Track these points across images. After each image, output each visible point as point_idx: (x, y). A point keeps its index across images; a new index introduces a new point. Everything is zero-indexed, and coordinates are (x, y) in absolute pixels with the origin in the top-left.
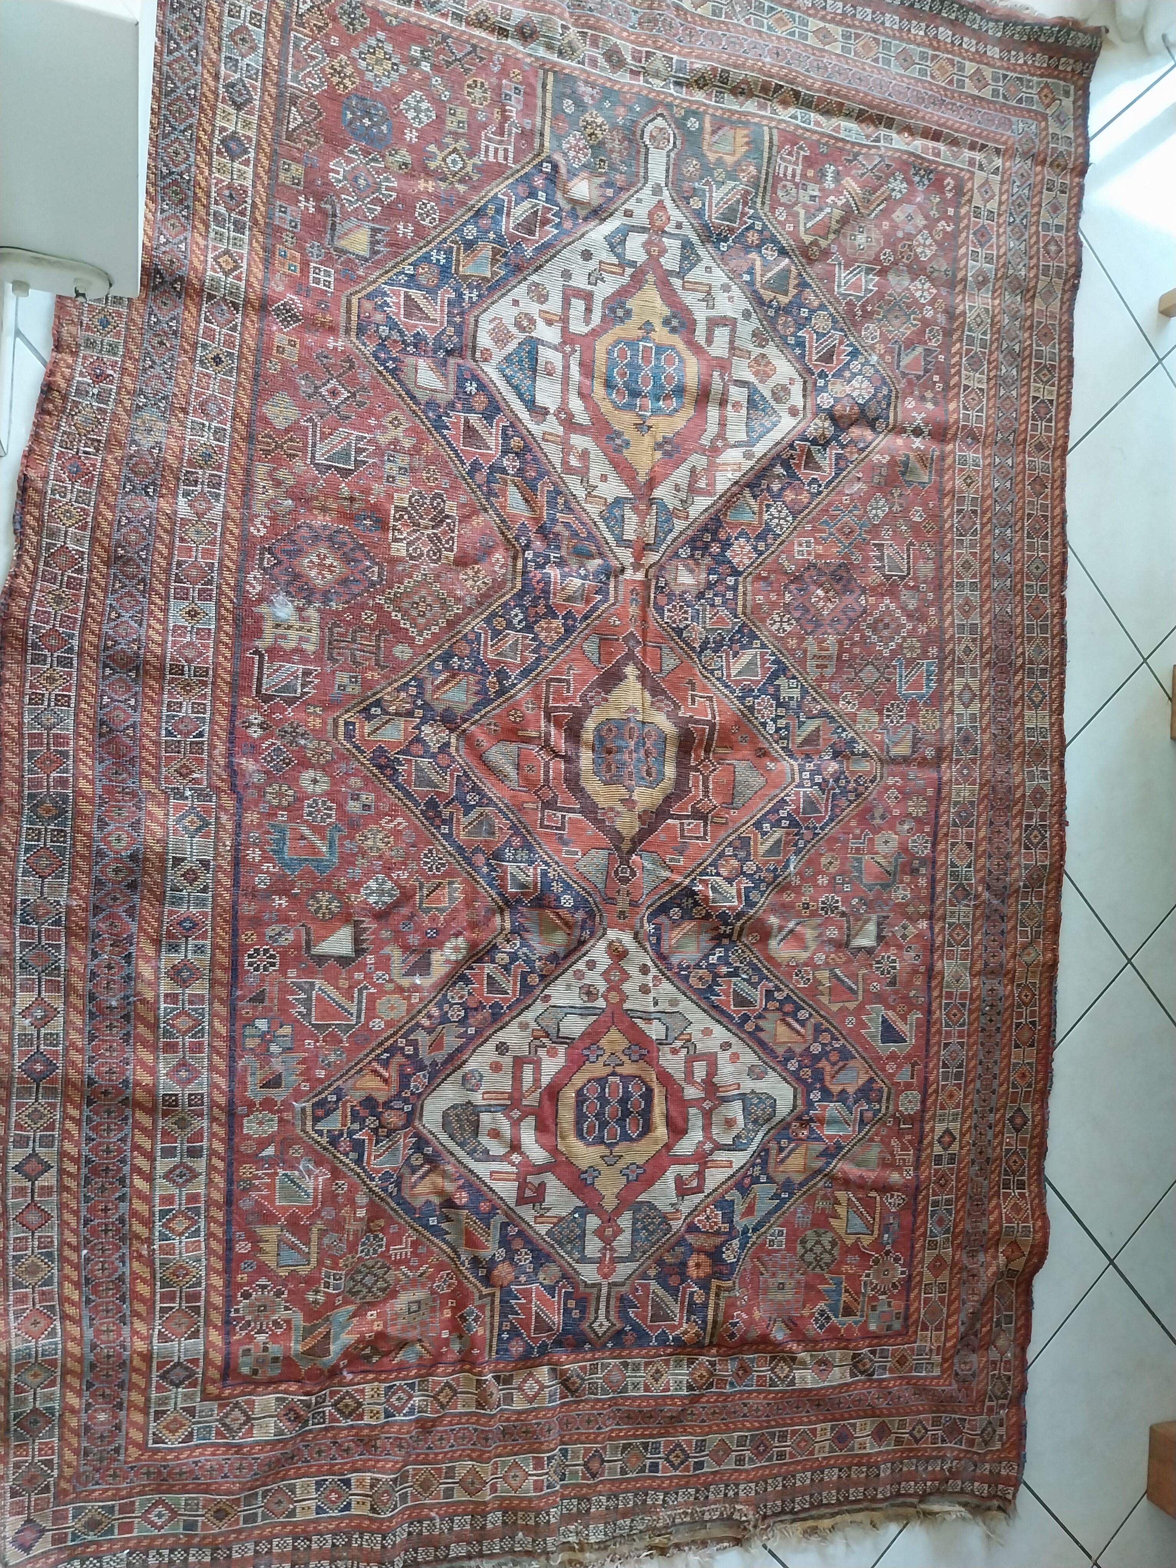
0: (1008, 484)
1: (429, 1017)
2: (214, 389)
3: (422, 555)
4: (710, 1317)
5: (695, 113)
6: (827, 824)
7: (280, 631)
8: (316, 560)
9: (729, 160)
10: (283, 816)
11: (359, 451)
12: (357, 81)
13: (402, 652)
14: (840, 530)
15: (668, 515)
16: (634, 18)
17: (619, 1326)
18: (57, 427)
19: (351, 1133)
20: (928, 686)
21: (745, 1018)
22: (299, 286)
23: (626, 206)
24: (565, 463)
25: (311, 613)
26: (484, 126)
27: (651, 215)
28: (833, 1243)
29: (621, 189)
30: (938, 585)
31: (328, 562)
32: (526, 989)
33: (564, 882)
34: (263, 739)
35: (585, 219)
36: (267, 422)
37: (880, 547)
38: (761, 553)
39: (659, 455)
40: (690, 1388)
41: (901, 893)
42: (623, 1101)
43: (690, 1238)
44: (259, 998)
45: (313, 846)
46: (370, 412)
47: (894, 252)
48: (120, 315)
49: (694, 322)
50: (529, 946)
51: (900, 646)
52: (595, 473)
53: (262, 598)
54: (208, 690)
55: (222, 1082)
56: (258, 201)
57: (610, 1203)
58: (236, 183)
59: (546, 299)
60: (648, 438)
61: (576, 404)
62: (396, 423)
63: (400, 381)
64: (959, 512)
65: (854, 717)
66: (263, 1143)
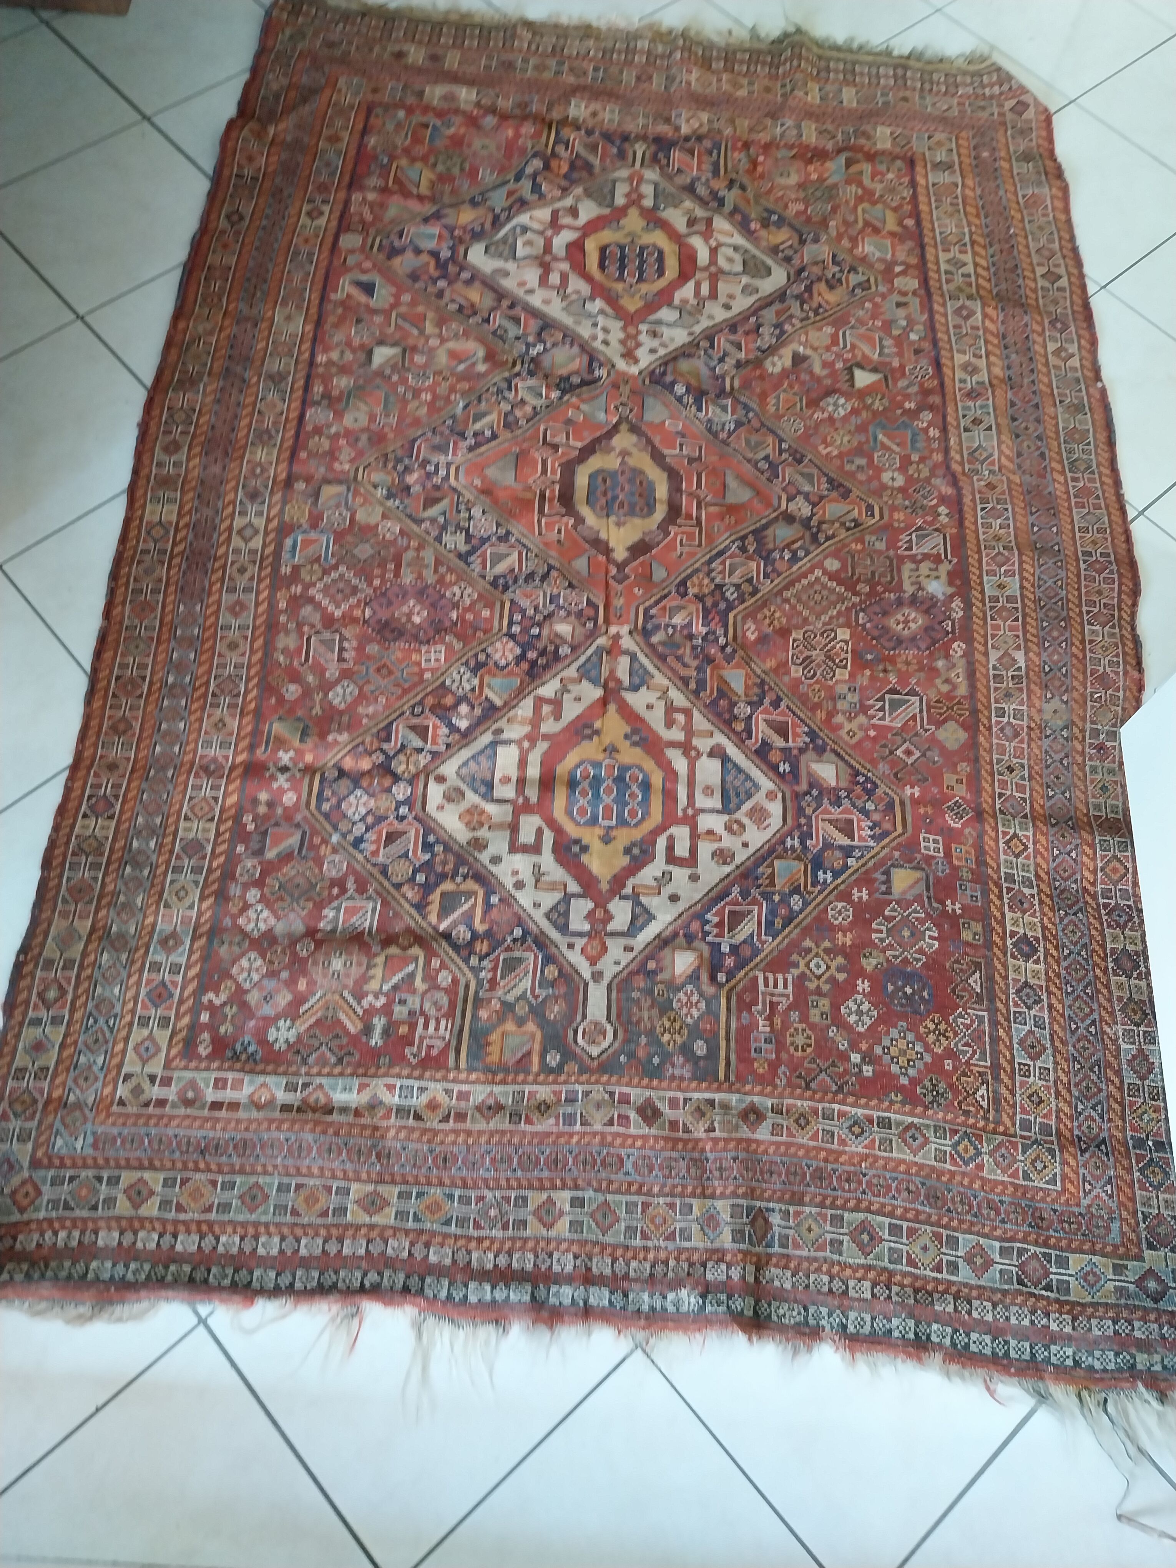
1: (793, 325)
2: (1010, 747)
3: (822, 634)
4: (553, 134)
5: (551, 1070)
6: (420, 436)
7: (934, 573)
8: (911, 625)
10: (915, 457)
11: (882, 709)
12: (922, 1030)
13: (833, 564)
14: (390, 673)
15: (584, 674)
17: (626, 145)
19: (842, 271)
20: (295, 541)
21: (510, 307)
22: (951, 837)
23: (632, 955)
24: (689, 716)
25: (909, 588)
26: (790, 1008)
27: (604, 949)
28: (434, 165)
29: (638, 972)
30: (272, 627)
31: (901, 625)
32: (709, 340)
33: (682, 403)
34: (937, 505)
35: (676, 934)
36: (964, 726)
37: (341, 659)
38: (483, 651)
39: (597, 725)
40: (569, 103)
42: (623, 267)
43: (566, 183)
44: (918, 351)
45: (889, 439)
46: (875, 740)
47: (294, 954)
48: (1094, 797)
49: (554, 851)
51: (326, 572)
52: (659, 710)
53: (950, 597)
54: (982, 536)
55: (937, 307)
56: (998, 903)
57: (633, 211)
58: (1019, 914)
59: (714, 854)
60: (607, 740)
61: (680, 764)
62: (851, 734)
63: (851, 766)
64: (236, 696)
65: (385, 517)
66: (903, 273)
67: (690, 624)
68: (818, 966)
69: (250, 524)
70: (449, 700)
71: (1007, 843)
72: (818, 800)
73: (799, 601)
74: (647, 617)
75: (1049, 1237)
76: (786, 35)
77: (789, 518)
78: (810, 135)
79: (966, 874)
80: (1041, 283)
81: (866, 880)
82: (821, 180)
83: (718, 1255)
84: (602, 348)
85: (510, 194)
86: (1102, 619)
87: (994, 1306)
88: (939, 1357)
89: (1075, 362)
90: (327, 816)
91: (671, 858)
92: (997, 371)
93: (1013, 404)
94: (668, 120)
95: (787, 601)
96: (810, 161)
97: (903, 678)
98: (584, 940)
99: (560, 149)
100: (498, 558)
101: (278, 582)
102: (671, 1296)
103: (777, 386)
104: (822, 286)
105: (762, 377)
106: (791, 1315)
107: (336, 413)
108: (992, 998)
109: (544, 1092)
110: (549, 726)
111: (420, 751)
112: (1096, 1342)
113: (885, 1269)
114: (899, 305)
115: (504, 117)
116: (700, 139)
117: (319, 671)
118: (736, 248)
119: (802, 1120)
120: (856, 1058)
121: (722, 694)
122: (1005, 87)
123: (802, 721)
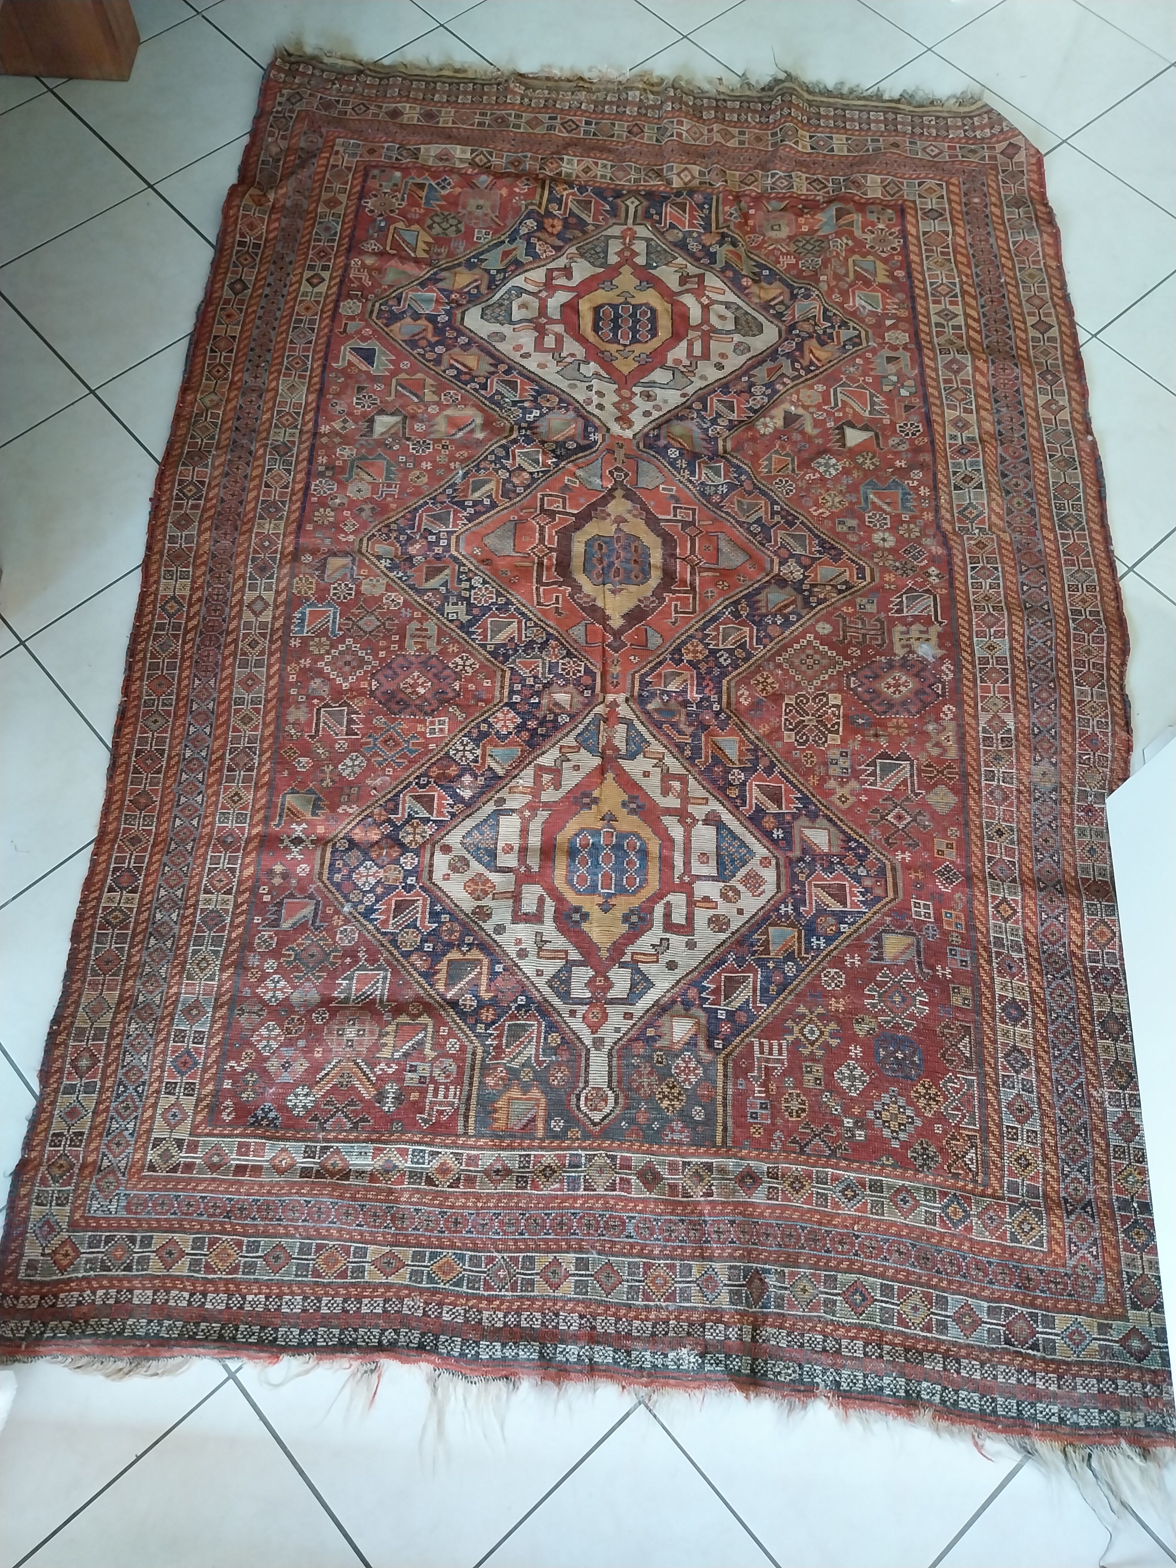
0: (183, 800)
1: (785, 384)
2: (1000, 810)
3: (814, 699)
4: (546, 192)
5: (555, 1136)
6: (421, 506)
7: (925, 636)
8: (902, 688)
9: (515, 1093)
10: (906, 517)
11: (873, 774)
12: (913, 1094)
13: (824, 628)
14: (397, 744)
15: (583, 743)
17: (619, 201)
18: (1112, 771)
19: (833, 327)
20: (304, 614)
21: (507, 372)
22: (941, 901)
23: (632, 1022)
24: (685, 783)
25: (900, 651)
26: (785, 1074)
27: (605, 1016)
28: (431, 227)
29: (637, 1039)
30: (283, 701)
31: (892, 689)
32: (703, 400)
33: (675, 468)
34: (928, 566)
35: (674, 1001)
36: (954, 790)
37: (350, 732)
38: (484, 721)
39: (596, 793)
40: (562, 159)
41: (346, 453)
42: (617, 328)
43: (560, 242)
44: (908, 408)
45: (880, 498)
46: (866, 805)
47: (310, 1023)
48: (1082, 859)
49: (556, 919)
50: (702, 428)
51: (333, 646)
52: (656, 778)
53: (941, 659)
54: (972, 597)
55: (927, 361)
56: (987, 967)
57: (626, 270)
58: (1008, 979)
59: (710, 921)
60: (605, 809)
61: (677, 832)
62: (843, 799)
63: (843, 832)
64: (251, 769)
65: (389, 588)
66: (894, 327)
67: (685, 691)
68: (812, 1032)
69: (260, 597)
70: (453, 771)
71: (996, 907)
72: (811, 865)
73: (792, 665)
74: (644, 684)
75: (1035, 1297)
76: (777, 81)
77: (781, 582)
78: (801, 186)
79: (955, 939)
80: (1032, 333)
81: (858, 946)
82: (812, 232)
83: (716, 1315)
84: (597, 412)
85: (506, 254)
86: (1091, 679)
87: (982, 1365)
88: (929, 1414)
89: (1065, 415)
90: (338, 886)
91: (669, 926)
92: (988, 426)
93: (1003, 460)
94: (659, 174)
95: (779, 666)
96: (800, 214)
97: (894, 742)
98: (586, 1007)
99: (554, 208)
100: (499, 628)
101: (288, 655)
102: (672, 1355)
103: (768, 448)
104: (814, 342)
105: (754, 439)
106: (786, 1372)
107: (340, 483)
108: (982, 1063)
109: (549, 1157)
110: (549, 795)
111: (426, 821)
112: (1080, 1400)
113: (877, 1328)
114: (890, 360)
115: (499, 176)
116: (691, 192)
117: (329, 743)
118: (728, 305)
119: (797, 1184)
120: (848, 1122)
121: (716, 761)
122: (997, 130)
123: (795, 786)
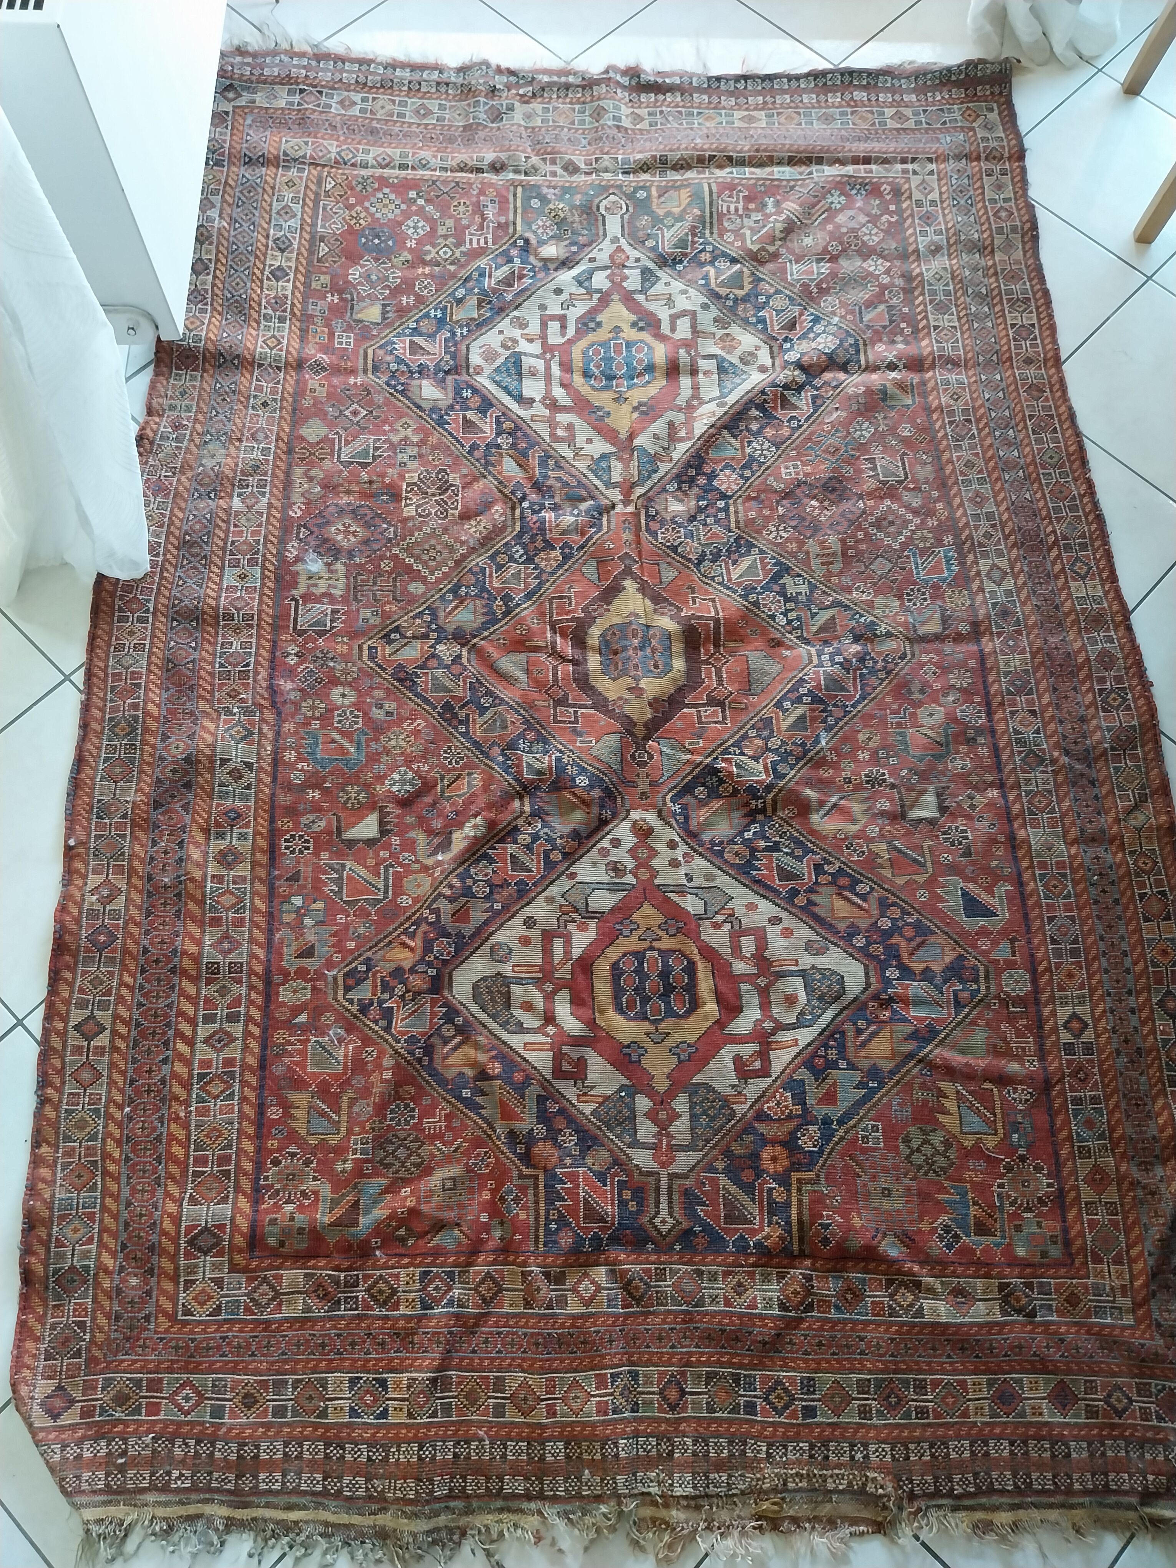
0: (1001, 394)
1: (451, 886)
2: (262, 423)
3: (430, 514)
4: (794, 1217)
5: (641, 188)
6: (858, 702)
7: (312, 582)
8: (341, 528)
9: (676, 210)
10: (316, 725)
11: (376, 449)
12: (369, 220)
13: (416, 588)
14: (826, 451)
16: (584, 142)
17: (685, 1225)
18: (147, 463)
19: (380, 1003)
20: (948, 569)
21: (794, 893)
22: (326, 349)
23: (589, 256)
24: (553, 435)
25: (339, 567)
26: (468, 227)
27: (611, 257)
28: (947, 1144)
29: (584, 245)
30: (942, 484)
31: (352, 529)
32: (550, 865)
33: (578, 765)
34: (298, 664)
35: (556, 270)
36: (302, 439)
37: (872, 460)
38: (748, 479)
39: (636, 415)
40: (783, 1306)
41: (960, 763)
42: (665, 974)
43: (762, 1128)
44: (295, 878)
45: (342, 747)
46: (385, 422)
47: (841, 243)
48: (194, 386)
49: (659, 320)
50: (550, 827)
51: (910, 538)
52: (580, 439)
53: (298, 560)
54: (254, 631)
55: (261, 953)
56: (296, 302)
57: (662, 1085)
58: (280, 294)
59: (527, 326)
61: (558, 392)
62: (406, 426)
63: (408, 398)
64: (951, 423)
65: (871, 604)
66: (297, 1010)
67: (557, 517)
68: (445, 253)
70: (769, 433)
71: (280, 344)
72: (440, 369)
74: (598, 524)
77: (460, 638)
81: (403, 312)
88: (380, 61)
91: (562, 320)
97: (354, 477)
98: (627, 263)
99: (778, 1193)
100: (751, 572)
101: (951, 526)
102: (554, 80)
107: (955, 722)
110: (677, 416)
114: (310, 952)
117: (888, 450)
118: (520, 1026)
121: (524, 455)
123: (450, 434)
